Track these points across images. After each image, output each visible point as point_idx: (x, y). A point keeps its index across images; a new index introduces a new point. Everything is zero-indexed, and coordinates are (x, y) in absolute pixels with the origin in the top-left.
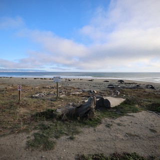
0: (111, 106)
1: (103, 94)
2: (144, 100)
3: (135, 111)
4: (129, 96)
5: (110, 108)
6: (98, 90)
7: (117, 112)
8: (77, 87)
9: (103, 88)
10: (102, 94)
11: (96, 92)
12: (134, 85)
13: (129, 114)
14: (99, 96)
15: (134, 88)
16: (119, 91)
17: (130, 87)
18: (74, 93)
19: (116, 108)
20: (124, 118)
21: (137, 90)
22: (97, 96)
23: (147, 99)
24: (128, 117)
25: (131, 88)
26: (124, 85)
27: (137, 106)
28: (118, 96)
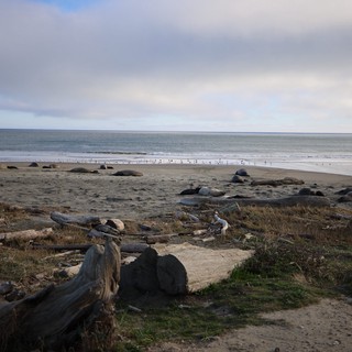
0: (192, 288)
1: (157, 231)
2: (328, 251)
3: (294, 300)
4: (269, 237)
5: (183, 294)
6: (133, 216)
7: (217, 313)
8: (29, 202)
9: (154, 204)
10: (151, 236)
11: (121, 225)
12: (289, 190)
13: (266, 316)
14: (136, 243)
15: (291, 201)
16: (226, 215)
17: (274, 197)
18: (9, 235)
19: (211, 291)
20: (248, 335)
21: (302, 213)
22: (128, 242)
23: (340, 247)
24: (262, 329)
25: (276, 204)
26: (248, 191)
27: (300, 279)
28: (221, 242)
